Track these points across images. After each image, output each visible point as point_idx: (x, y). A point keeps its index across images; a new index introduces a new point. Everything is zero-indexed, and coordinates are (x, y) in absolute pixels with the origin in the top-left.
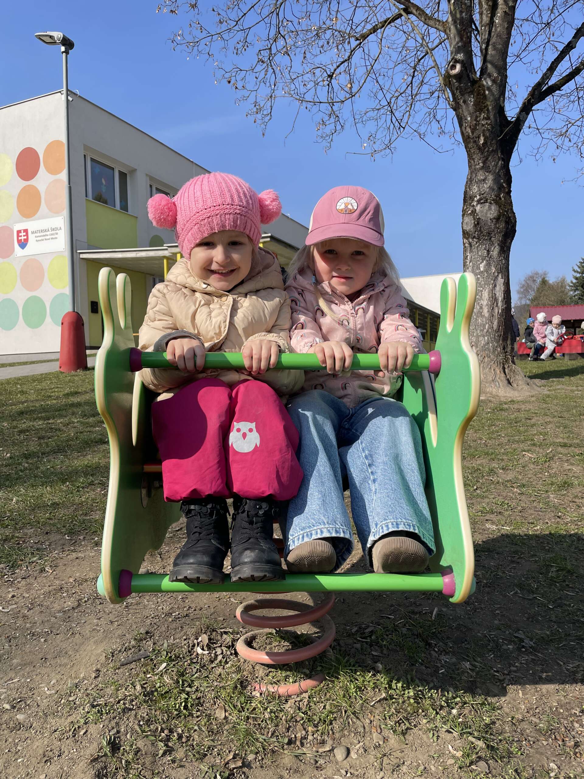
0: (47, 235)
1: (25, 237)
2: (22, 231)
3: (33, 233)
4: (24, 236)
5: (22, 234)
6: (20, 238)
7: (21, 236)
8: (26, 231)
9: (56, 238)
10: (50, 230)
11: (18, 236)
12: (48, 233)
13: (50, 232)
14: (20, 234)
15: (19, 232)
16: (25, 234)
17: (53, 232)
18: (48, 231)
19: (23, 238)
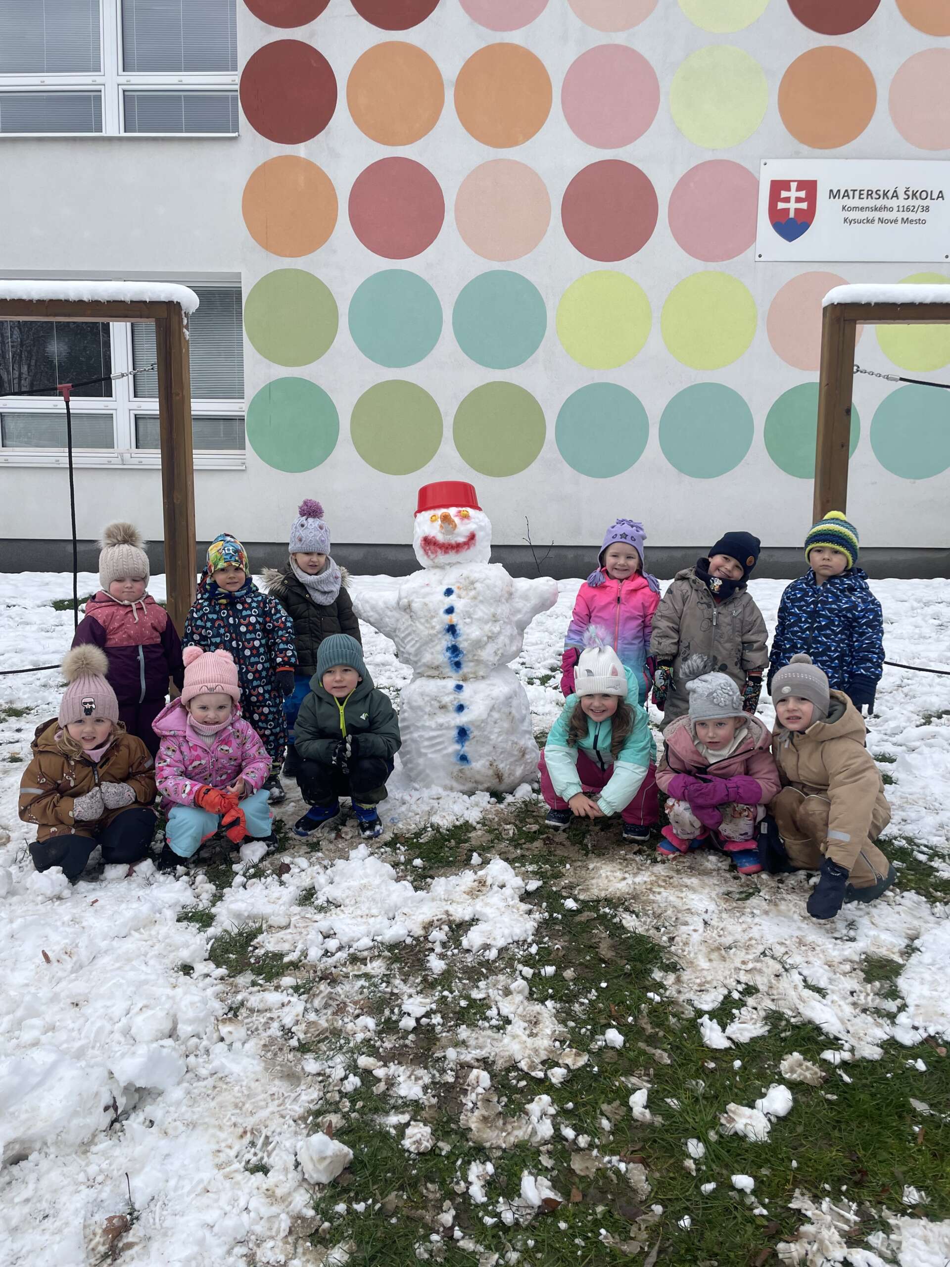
0: (891, 209)
1: (804, 206)
2: (794, 186)
3: (834, 194)
4: (799, 200)
5: (793, 194)
6: (781, 205)
7: (787, 200)
8: (809, 187)
9: (924, 222)
10: (901, 195)
11: (775, 197)
12: (894, 203)
13: (901, 202)
14: (784, 194)
15: (778, 187)
16: (802, 194)
17: (911, 202)
18: (895, 195)
19: (792, 206)
